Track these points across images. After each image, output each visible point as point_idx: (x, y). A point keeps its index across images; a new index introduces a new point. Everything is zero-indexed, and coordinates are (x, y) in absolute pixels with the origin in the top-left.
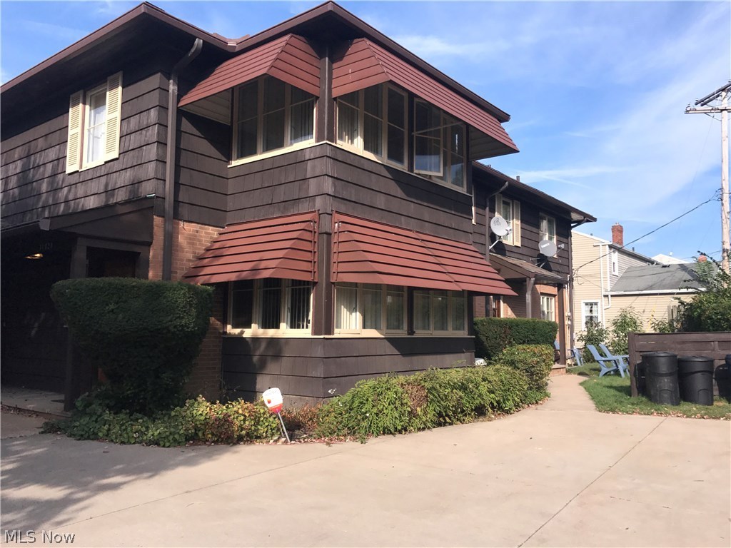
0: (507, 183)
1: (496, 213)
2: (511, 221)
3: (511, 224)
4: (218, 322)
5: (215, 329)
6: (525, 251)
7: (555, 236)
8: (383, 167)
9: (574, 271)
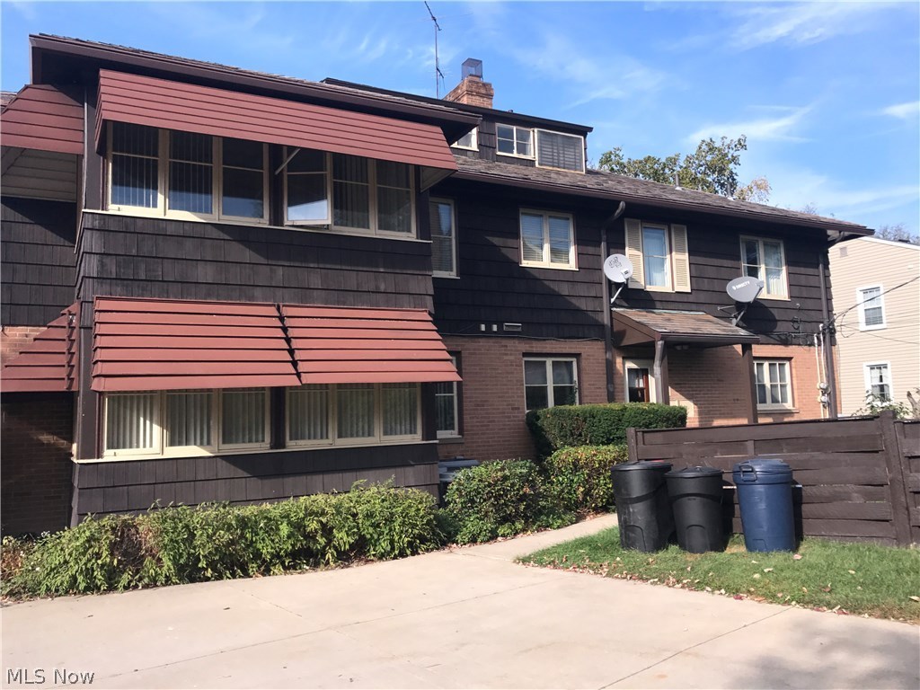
0: (622, 204)
1: (627, 249)
2: (668, 256)
3: (668, 261)
4: (62, 441)
5: (60, 449)
6: (702, 297)
7: (784, 268)
8: (209, 226)
9: (835, 317)
